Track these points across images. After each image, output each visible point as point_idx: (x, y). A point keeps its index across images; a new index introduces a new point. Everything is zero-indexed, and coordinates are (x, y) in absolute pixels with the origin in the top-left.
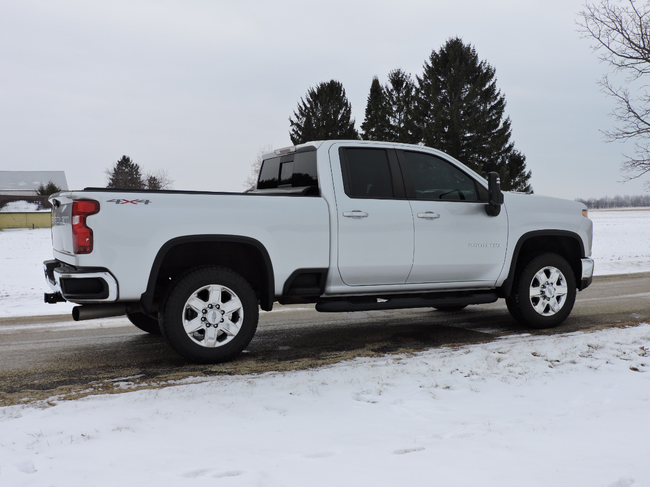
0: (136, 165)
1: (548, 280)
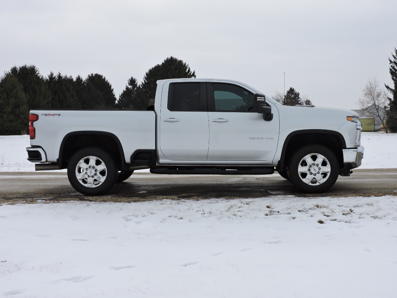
0: (298, 93)
1: (314, 162)
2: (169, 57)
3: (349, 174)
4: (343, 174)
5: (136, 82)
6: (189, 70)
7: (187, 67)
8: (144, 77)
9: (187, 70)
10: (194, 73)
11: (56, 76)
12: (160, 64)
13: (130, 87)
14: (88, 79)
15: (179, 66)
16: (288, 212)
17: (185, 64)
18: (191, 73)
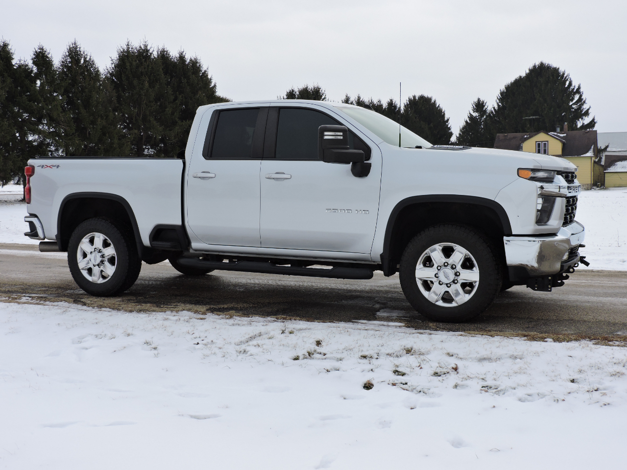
1: (447, 260)
2: (538, 63)
3: (551, 288)
4: (536, 286)
5: (486, 107)
6: (570, 84)
7: (567, 77)
8: (498, 98)
9: (567, 83)
10: (579, 88)
11: (354, 102)
12: (523, 75)
13: (475, 114)
14: (407, 104)
15: (553, 77)
16: (339, 356)
17: (564, 74)
18: (574, 89)
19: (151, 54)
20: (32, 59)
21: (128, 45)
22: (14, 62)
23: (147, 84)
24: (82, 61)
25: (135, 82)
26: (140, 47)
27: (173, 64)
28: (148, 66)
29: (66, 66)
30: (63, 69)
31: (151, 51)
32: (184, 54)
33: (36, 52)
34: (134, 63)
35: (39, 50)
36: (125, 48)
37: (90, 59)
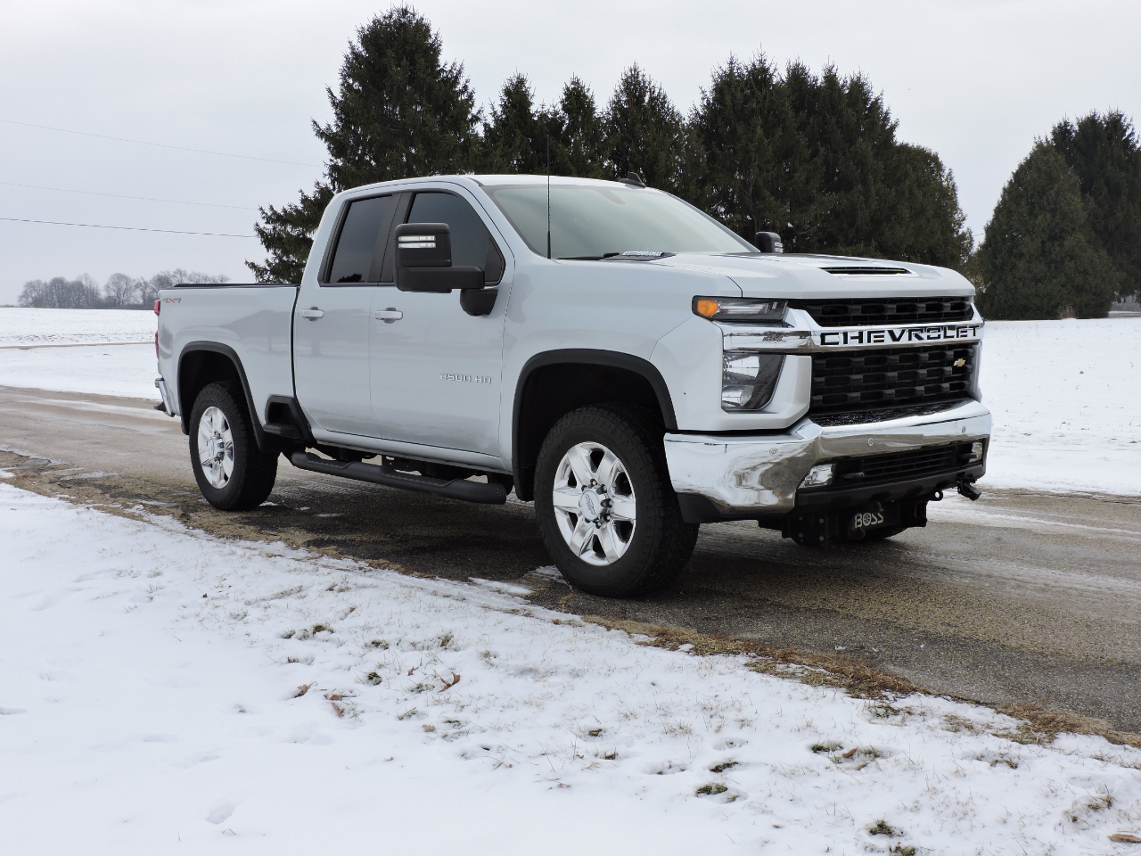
1: (594, 476)
19: (771, 75)
20: (562, 102)
21: (731, 63)
22: (533, 109)
23: (759, 131)
24: (647, 99)
25: (740, 129)
26: (754, 65)
27: (815, 92)
28: (765, 98)
29: (619, 110)
30: (615, 114)
31: (771, 71)
32: (834, 70)
33: (568, 89)
34: (739, 95)
35: (573, 86)
36: (726, 67)
37: (659, 94)
